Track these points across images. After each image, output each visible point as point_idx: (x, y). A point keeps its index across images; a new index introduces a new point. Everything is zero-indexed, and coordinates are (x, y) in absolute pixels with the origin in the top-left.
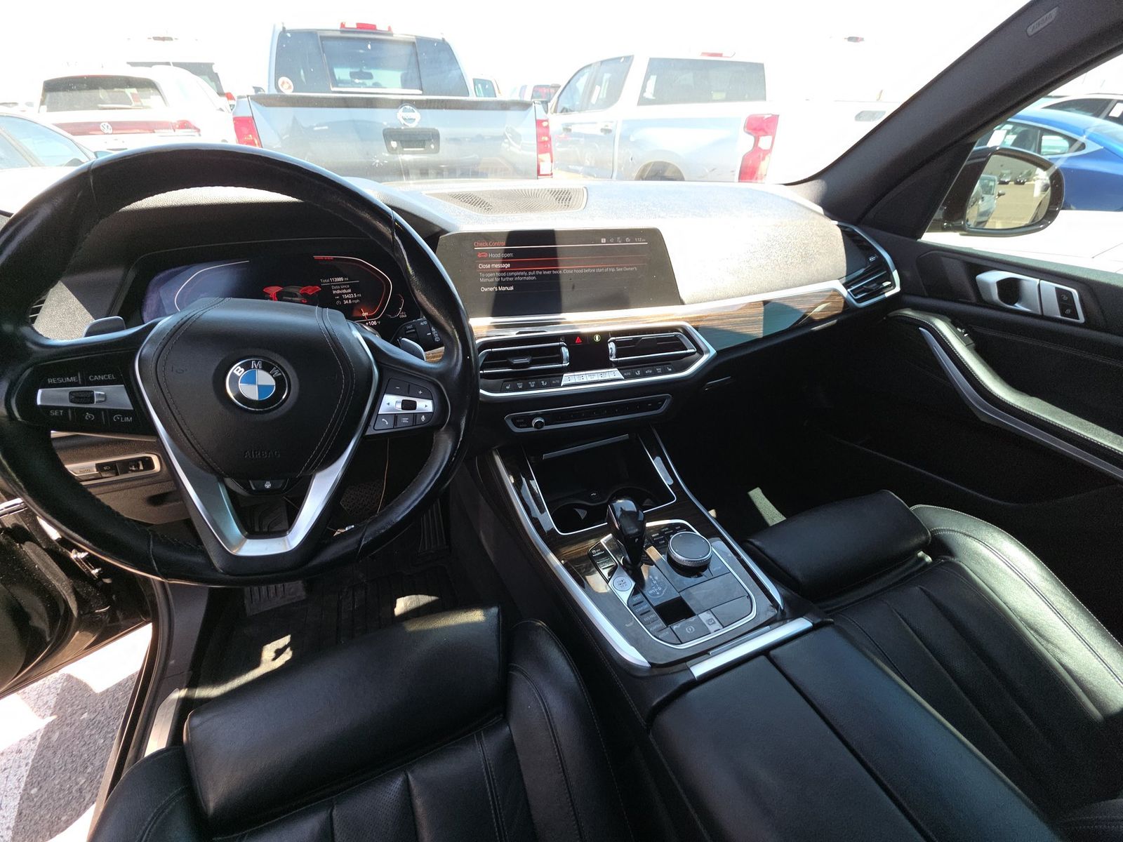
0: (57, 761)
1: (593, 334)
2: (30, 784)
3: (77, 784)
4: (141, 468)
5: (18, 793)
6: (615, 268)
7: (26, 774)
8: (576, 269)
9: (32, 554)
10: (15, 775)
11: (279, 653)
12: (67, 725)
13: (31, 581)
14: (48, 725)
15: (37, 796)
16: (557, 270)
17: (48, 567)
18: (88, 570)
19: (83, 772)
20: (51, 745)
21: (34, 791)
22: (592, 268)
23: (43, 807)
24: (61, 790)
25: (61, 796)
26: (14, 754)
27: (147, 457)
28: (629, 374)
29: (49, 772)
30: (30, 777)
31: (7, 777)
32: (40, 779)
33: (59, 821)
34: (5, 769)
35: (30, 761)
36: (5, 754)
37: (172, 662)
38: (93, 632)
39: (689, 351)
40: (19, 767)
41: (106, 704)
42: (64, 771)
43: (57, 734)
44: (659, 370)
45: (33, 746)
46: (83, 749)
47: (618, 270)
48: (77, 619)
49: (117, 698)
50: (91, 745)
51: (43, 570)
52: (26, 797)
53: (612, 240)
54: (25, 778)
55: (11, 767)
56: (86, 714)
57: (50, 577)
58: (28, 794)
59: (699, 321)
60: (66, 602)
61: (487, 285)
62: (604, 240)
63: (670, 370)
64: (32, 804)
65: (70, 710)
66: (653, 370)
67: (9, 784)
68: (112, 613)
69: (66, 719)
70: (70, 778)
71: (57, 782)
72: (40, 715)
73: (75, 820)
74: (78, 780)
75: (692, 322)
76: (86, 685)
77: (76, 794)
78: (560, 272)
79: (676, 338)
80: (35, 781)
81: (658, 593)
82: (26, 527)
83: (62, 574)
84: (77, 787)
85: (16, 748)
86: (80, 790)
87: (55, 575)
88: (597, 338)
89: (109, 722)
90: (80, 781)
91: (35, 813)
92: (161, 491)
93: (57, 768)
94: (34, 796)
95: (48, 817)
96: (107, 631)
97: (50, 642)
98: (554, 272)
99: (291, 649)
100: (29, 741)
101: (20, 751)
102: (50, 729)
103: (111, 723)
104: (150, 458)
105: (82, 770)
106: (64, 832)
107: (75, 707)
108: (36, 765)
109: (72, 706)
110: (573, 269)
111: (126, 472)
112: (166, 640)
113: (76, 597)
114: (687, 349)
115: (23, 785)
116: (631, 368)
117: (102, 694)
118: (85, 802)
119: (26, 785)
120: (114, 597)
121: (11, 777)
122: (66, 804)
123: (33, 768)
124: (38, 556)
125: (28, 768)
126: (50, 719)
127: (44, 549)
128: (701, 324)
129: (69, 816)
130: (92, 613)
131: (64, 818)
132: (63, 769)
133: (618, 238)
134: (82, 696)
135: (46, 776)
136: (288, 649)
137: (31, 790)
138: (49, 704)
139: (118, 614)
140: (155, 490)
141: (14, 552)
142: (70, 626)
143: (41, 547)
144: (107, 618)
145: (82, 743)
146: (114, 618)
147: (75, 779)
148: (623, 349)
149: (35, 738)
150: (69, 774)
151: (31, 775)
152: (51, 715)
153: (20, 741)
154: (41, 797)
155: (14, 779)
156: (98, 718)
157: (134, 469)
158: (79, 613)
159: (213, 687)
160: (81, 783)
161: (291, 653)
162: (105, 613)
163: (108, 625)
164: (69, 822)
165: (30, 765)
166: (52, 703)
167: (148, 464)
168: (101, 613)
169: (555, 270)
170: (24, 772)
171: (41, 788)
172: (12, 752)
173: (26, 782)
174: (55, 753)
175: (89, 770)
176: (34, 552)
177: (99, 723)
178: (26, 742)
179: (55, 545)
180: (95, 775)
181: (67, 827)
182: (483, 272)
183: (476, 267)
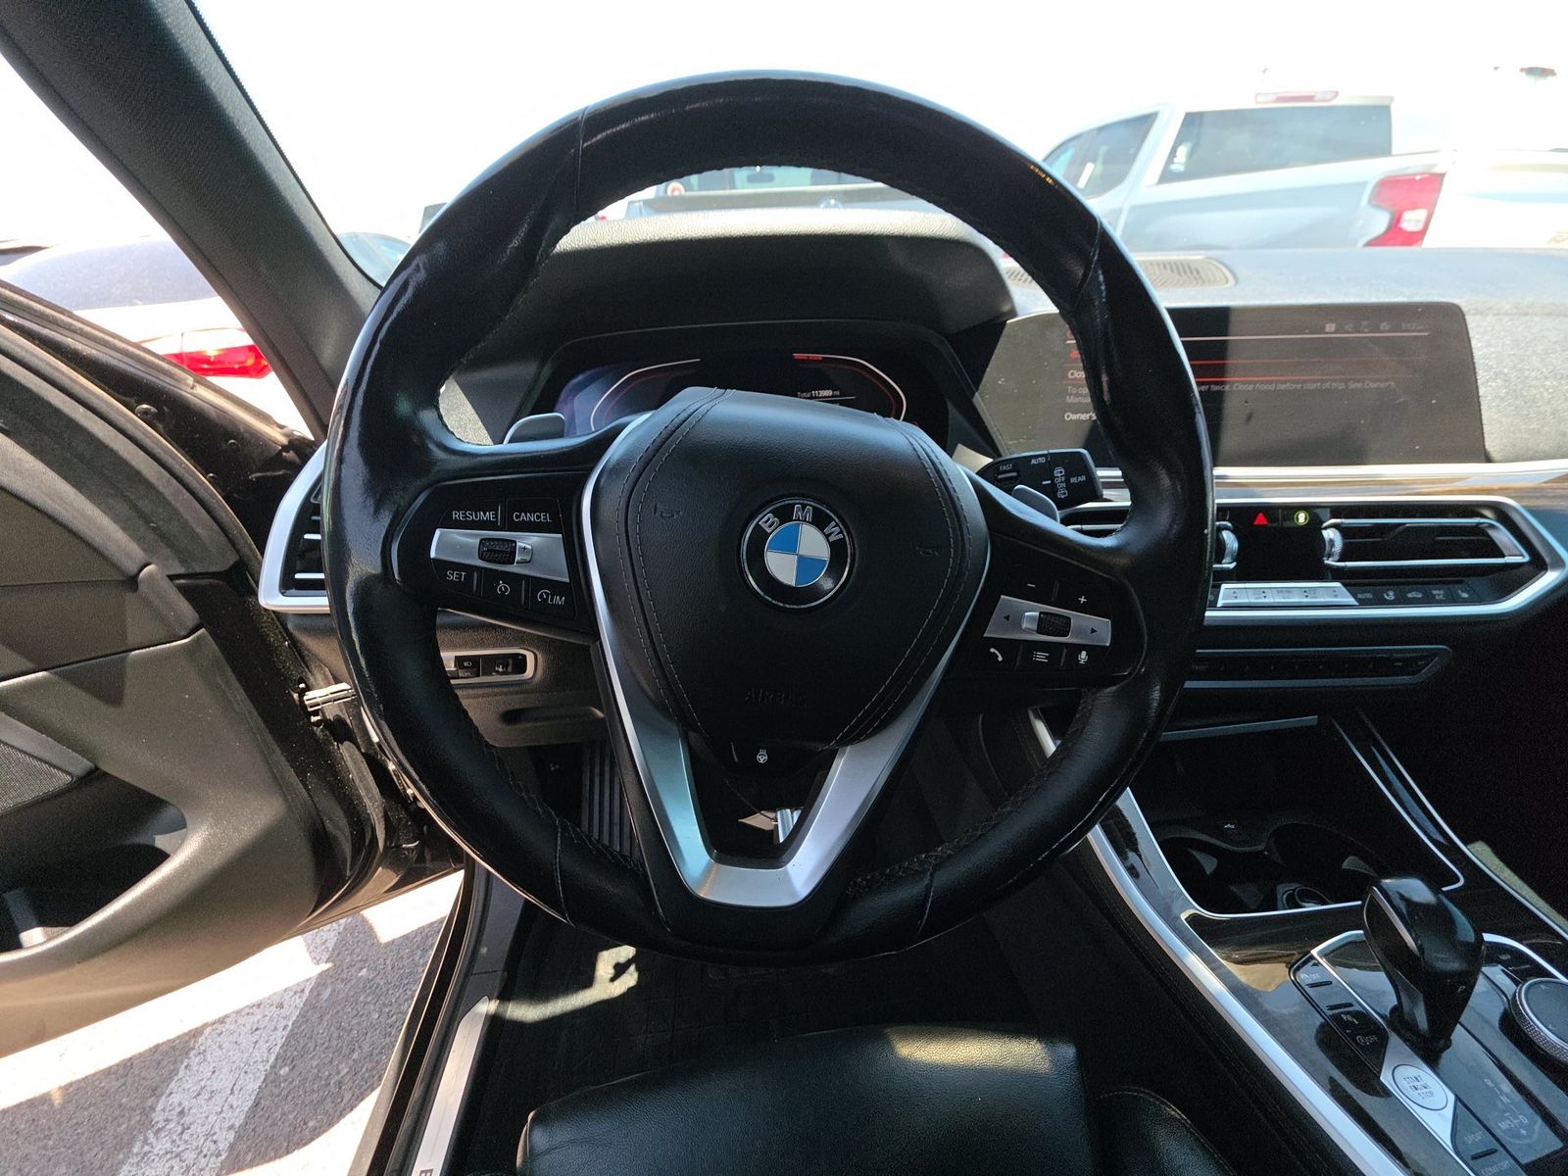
0: (321, 1031)
1: (1293, 509)
2: (281, 1059)
3: (338, 1073)
4: (510, 669)
5: (263, 1069)
6: (1346, 381)
7: (280, 1043)
8: (1262, 382)
9: (349, 759)
10: (267, 1042)
11: (620, 969)
12: (343, 980)
13: (342, 796)
14: (321, 975)
15: (285, 1080)
16: (1222, 383)
17: (362, 779)
18: (404, 788)
19: (348, 1057)
20: (319, 1005)
21: (284, 1071)
22: (1293, 382)
23: (289, 1098)
24: (317, 1077)
25: (315, 1087)
26: (273, 1008)
27: (521, 655)
28: (1369, 596)
29: (309, 1045)
30: (285, 1048)
31: (256, 1042)
32: (296, 1053)
33: (304, 1127)
34: (257, 1029)
35: (290, 1024)
36: (262, 1007)
37: (484, 950)
38: (397, 872)
39: (1509, 559)
40: (275, 1029)
41: (388, 962)
42: (327, 1048)
43: (329, 990)
44: (1438, 593)
45: (298, 1001)
46: (354, 1021)
47: (1352, 386)
48: (381, 855)
49: (402, 957)
50: (364, 1018)
51: (357, 782)
52: (272, 1079)
53: (1349, 327)
54: (278, 1048)
55: (265, 1027)
56: (365, 970)
57: (362, 793)
58: (275, 1074)
59: (1537, 498)
60: (373, 830)
61: (1075, 409)
62: (1330, 327)
63: (1465, 595)
64: (276, 1091)
65: (348, 959)
66: (1425, 593)
67: (256, 1053)
68: (420, 849)
69: (342, 971)
70: (331, 1062)
71: (315, 1064)
72: (315, 958)
73: (324, 1131)
74: (340, 1067)
75: (1522, 497)
76: (371, 928)
77: (335, 1090)
78: (1227, 388)
79: (1477, 530)
80: (289, 1055)
81: (1523, 1132)
82: (348, 721)
83: (375, 790)
84: (337, 1078)
85: (276, 1001)
86: (340, 1084)
87: (368, 790)
88: (1302, 518)
89: (388, 990)
90: (343, 1069)
91: (277, 1106)
92: (524, 705)
93: (320, 1042)
94: (282, 1079)
95: (291, 1117)
96: (413, 874)
97: (349, 878)
98: (1215, 388)
99: (637, 969)
100: (295, 993)
101: (281, 1006)
102: (323, 979)
103: (390, 992)
104: (524, 656)
105: (347, 1053)
106: (306, 1147)
107: (355, 956)
108: (296, 1030)
109: (352, 954)
110: (1255, 383)
111: (487, 673)
112: (480, 908)
113: (386, 825)
114: (1503, 556)
115: (272, 1059)
116: (1374, 585)
117: (386, 944)
118: (342, 1105)
119: (276, 1059)
120: (425, 828)
121: (261, 1043)
122: (318, 1102)
123: (292, 1035)
124: (355, 762)
125: (286, 1033)
126: (325, 967)
127: (362, 753)
128: (1542, 503)
129: (318, 1122)
130: (398, 846)
131: (311, 1124)
132: (326, 1044)
133: (1364, 323)
134: (365, 943)
135: (305, 1050)
136: (632, 968)
137: (281, 1068)
138: (328, 944)
139: (426, 854)
140: (516, 702)
141: (330, 753)
142: (372, 862)
143: (360, 750)
144: (414, 856)
145: (355, 1012)
146: (421, 858)
147: (337, 1065)
148: (1357, 543)
149: (303, 991)
150: (331, 1055)
151: (286, 1044)
152: (326, 962)
153: (285, 990)
154: (291, 1082)
155: (264, 1048)
156: (377, 980)
157: (501, 670)
158: (385, 846)
159: (531, 1004)
160: (342, 1074)
161: (636, 975)
162: (412, 849)
163: (414, 865)
164: (317, 1132)
165: (289, 1029)
166: (331, 945)
167: (519, 664)
168: (408, 849)
169: (1217, 383)
170: (279, 1038)
171: (294, 1067)
172: (272, 1005)
173: (279, 1054)
174: (321, 1018)
175: (355, 1056)
176: (351, 757)
177: (377, 987)
178: (291, 994)
179: (375, 749)
180: (360, 1065)
181: (312, 1139)
182: (1073, 385)
183: (1065, 377)
